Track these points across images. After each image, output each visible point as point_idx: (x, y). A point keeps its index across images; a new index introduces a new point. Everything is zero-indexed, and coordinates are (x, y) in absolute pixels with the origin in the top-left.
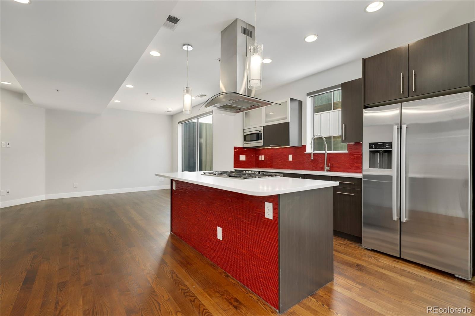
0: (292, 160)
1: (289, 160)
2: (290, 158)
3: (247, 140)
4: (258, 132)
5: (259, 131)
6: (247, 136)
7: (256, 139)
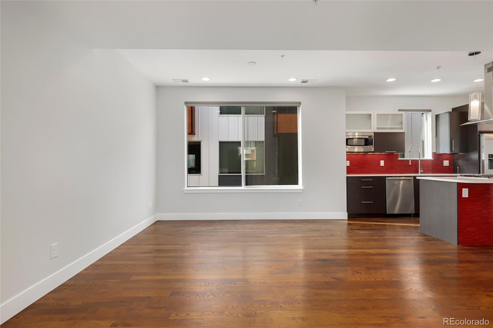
0: (384, 165)
1: (381, 165)
2: (382, 163)
3: (348, 144)
4: (367, 137)
5: (369, 137)
6: (348, 140)
7: (364, 145)
